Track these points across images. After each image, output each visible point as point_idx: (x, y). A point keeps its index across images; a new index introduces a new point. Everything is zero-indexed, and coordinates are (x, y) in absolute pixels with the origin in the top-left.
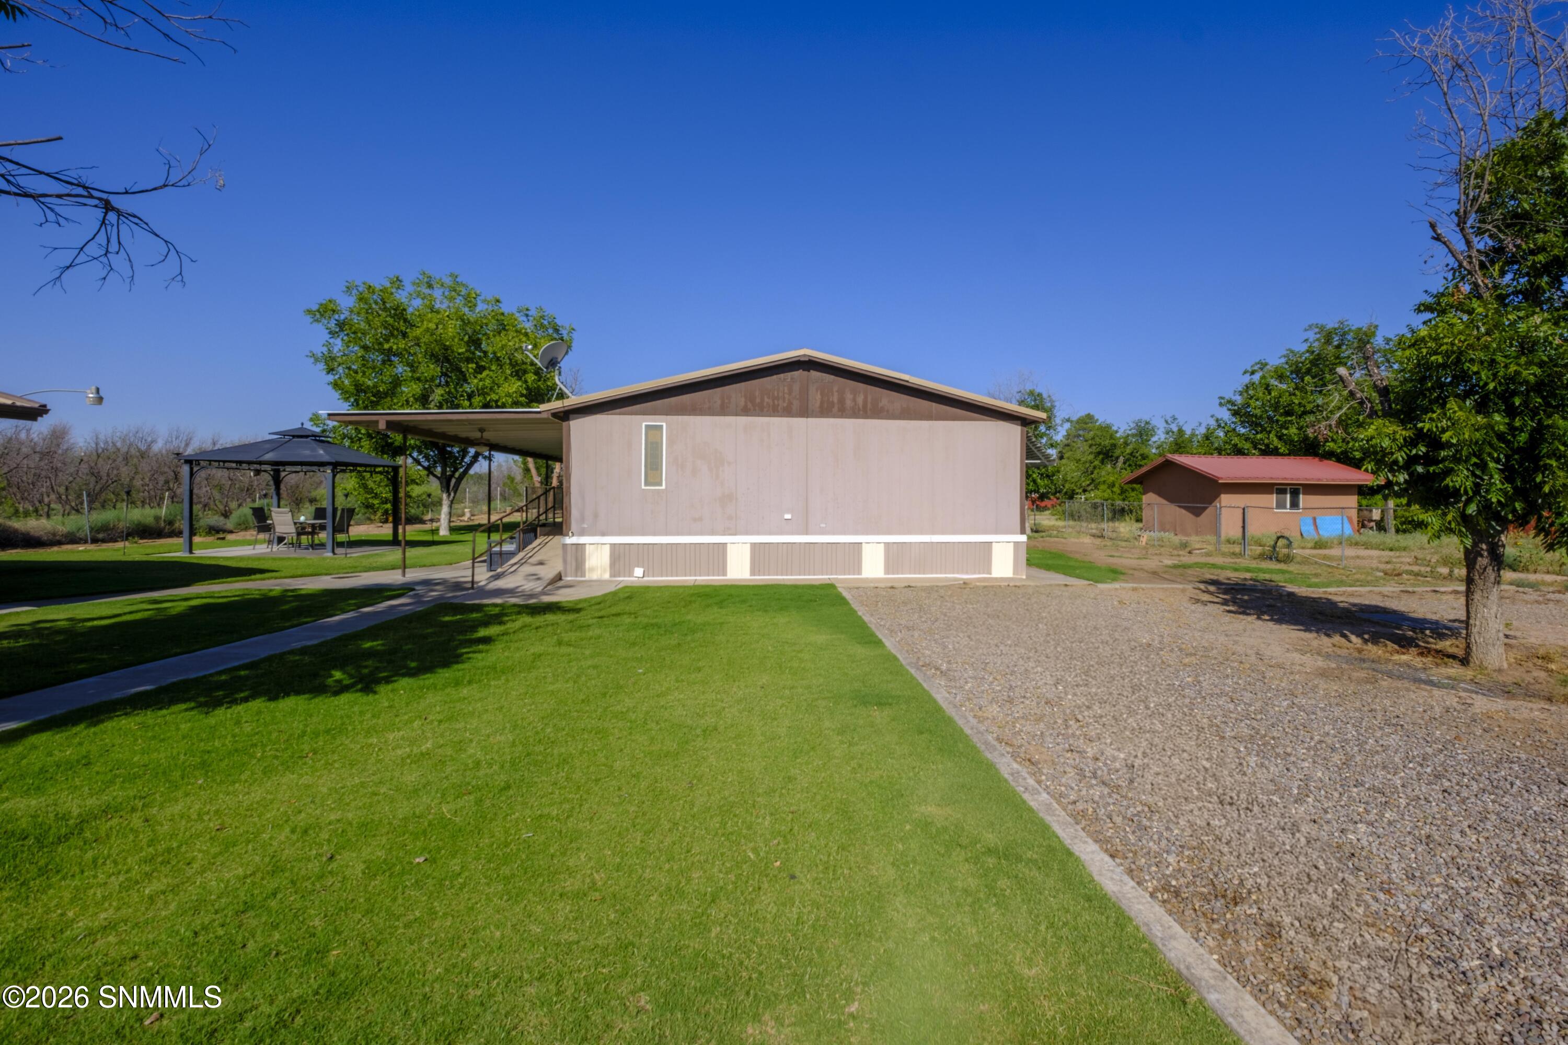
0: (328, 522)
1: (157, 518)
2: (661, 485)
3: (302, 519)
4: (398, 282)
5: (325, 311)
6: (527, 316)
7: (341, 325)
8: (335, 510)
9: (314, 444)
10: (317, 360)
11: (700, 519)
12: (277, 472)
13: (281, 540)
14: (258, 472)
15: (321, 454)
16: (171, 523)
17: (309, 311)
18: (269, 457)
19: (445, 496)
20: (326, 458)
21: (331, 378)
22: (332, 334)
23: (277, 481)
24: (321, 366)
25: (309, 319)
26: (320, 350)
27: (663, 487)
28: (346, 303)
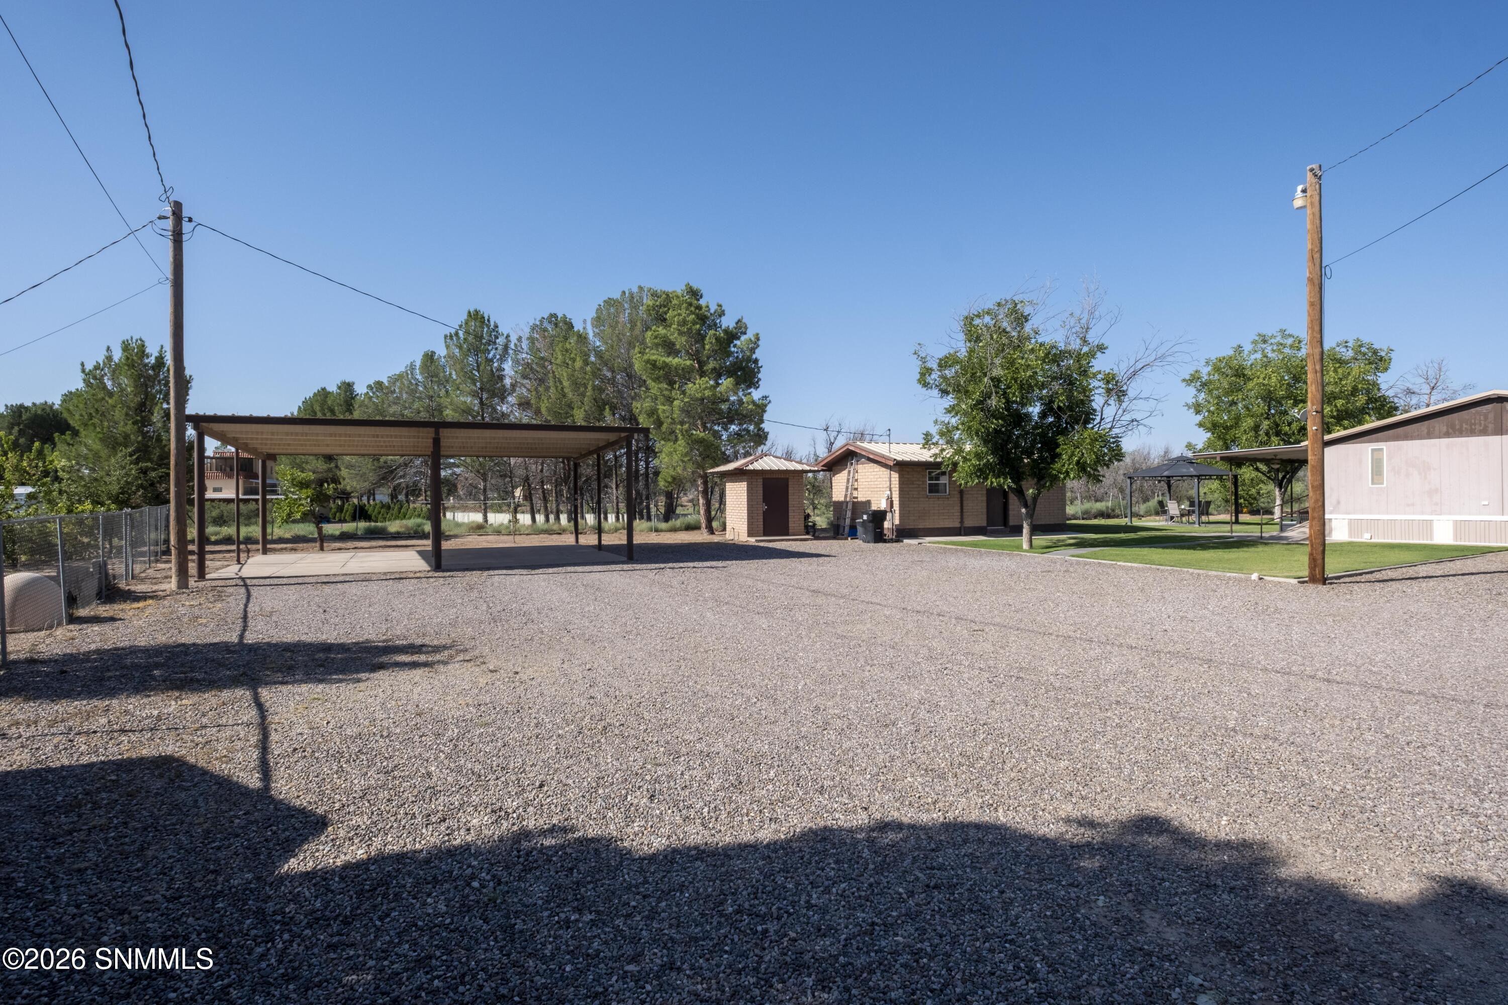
0: (1196, 508)
1: (1107, 508)
2: (1382, 483)
3: (1183, 507)
4: (1239, 349)
5: (1194, 378)
6: (1347, 347)
7: (1204, 385)
8: (1200, 502)
9: (1188, 465)
10: (1189, 408)
11: (1413, 505)
12: (1169, 481)
13: (1172, 518)
14: (1159, 481)
15: (1192, 471)
16: (1113, 510)
17: (1184, 380)
18: (1166, 473)
19: (1277, 490)
20: (1195, 473)
21: (1199, 418)
22: (1199, 391)
23: (1169, 486)
24: (1192, 410)
25: (1184, 384)
26: (1191, 401)
27: (1385, 485)
28: (1205, 371)
